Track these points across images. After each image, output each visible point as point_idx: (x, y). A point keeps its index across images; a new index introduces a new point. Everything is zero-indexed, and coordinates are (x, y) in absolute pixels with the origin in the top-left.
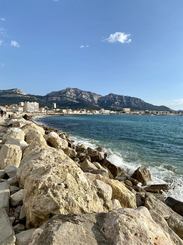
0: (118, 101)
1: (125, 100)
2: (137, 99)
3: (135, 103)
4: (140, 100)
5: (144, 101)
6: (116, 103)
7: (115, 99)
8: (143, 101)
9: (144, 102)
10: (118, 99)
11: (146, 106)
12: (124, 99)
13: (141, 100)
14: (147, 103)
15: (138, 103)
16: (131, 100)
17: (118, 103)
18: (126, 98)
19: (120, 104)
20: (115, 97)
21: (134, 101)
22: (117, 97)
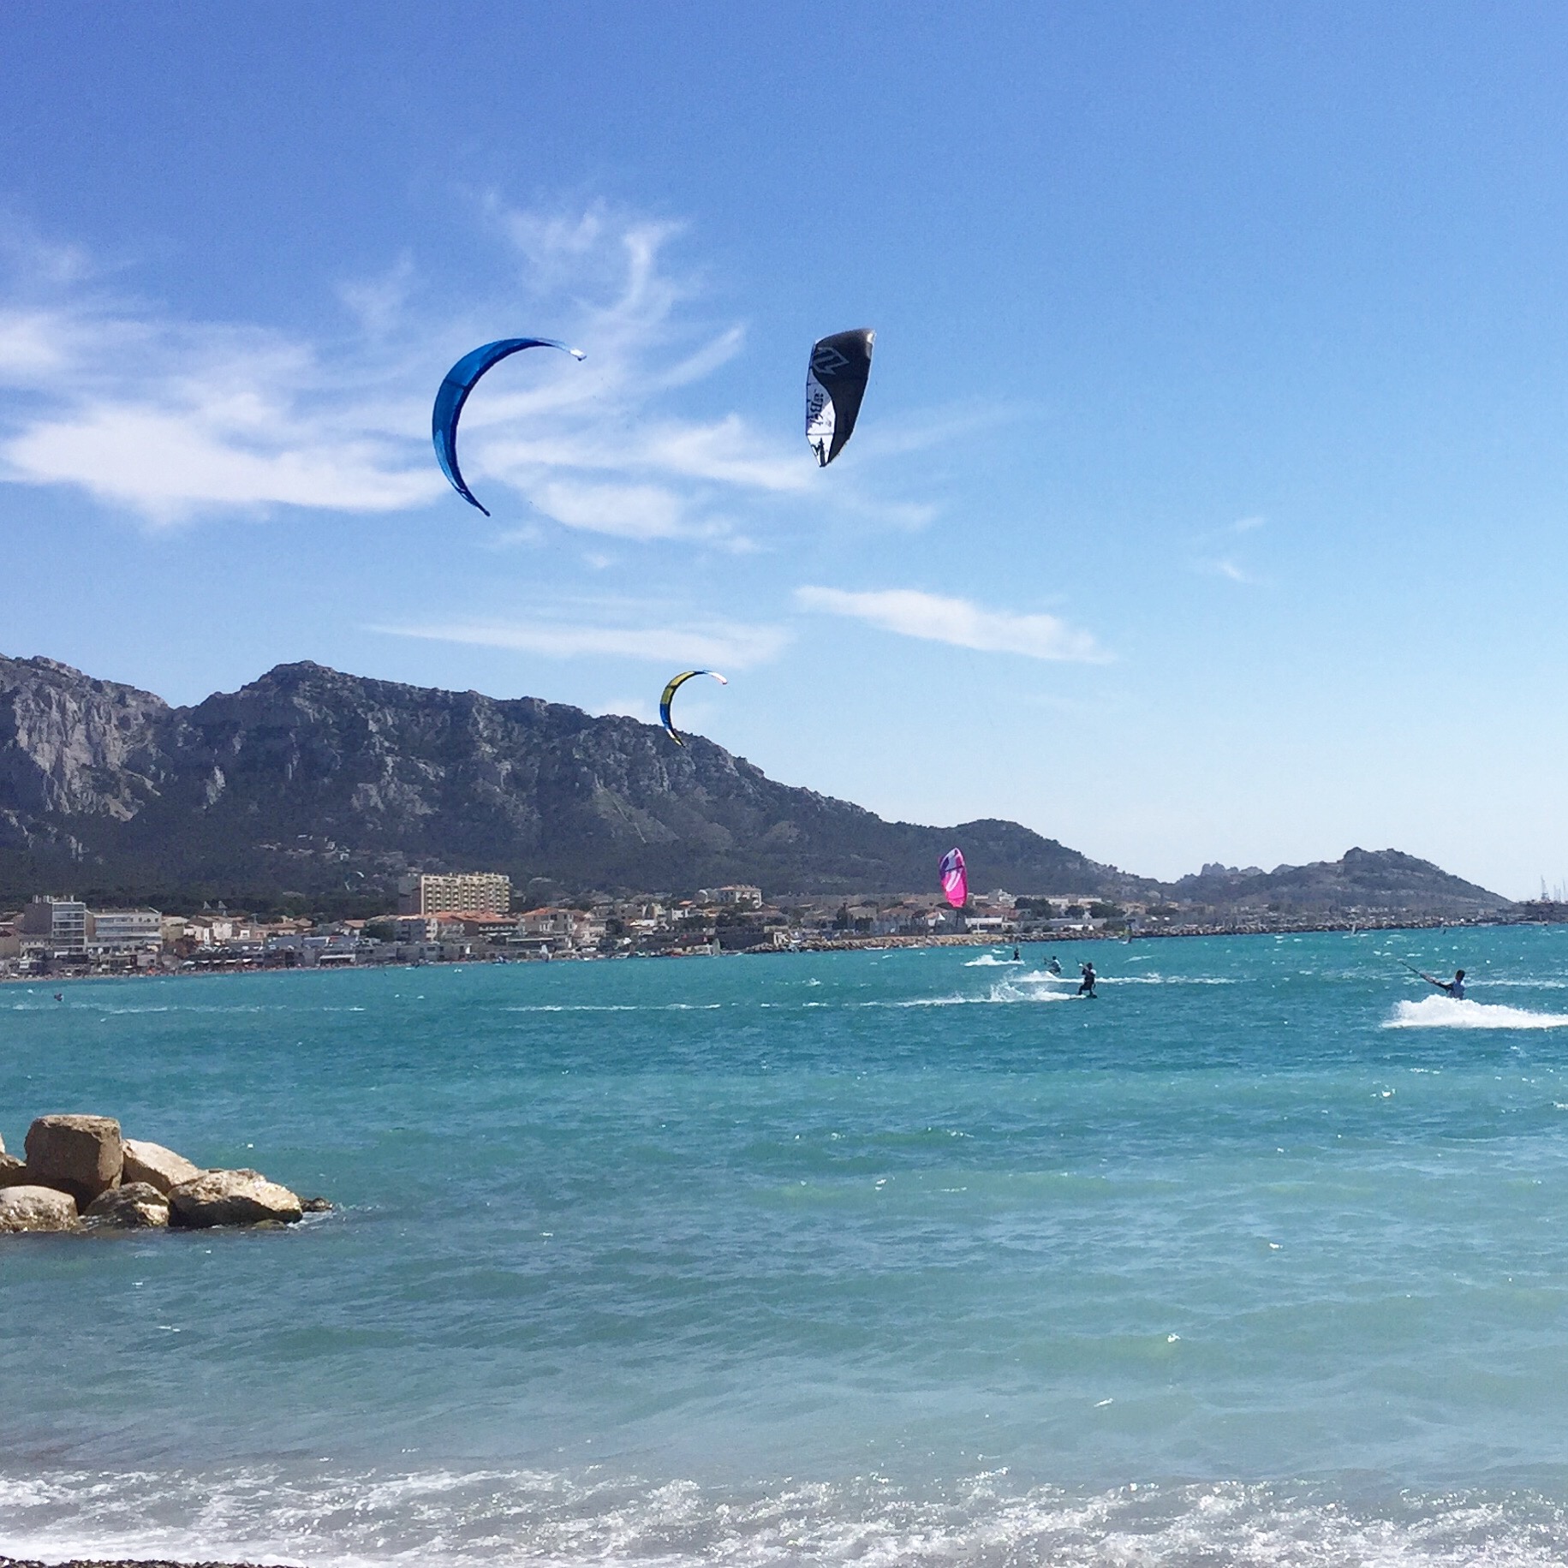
0: (406, 773)
1: (497, 758)
3: (638, 796)
4: (704, 750)
6: (366, 795)
7: (354, 733)
8: (740, 761)
10: (401, 739)
11: (786, 829)
12: (491, 741)
13: (718, 752)
14: (800, 795)
15: (673, 797)
16: (586, 750)
17: (391, 794)
18: (508, 734)
19: (424, 810)
20: (359, 711)
21: (619, 763)
22: (377, 721)
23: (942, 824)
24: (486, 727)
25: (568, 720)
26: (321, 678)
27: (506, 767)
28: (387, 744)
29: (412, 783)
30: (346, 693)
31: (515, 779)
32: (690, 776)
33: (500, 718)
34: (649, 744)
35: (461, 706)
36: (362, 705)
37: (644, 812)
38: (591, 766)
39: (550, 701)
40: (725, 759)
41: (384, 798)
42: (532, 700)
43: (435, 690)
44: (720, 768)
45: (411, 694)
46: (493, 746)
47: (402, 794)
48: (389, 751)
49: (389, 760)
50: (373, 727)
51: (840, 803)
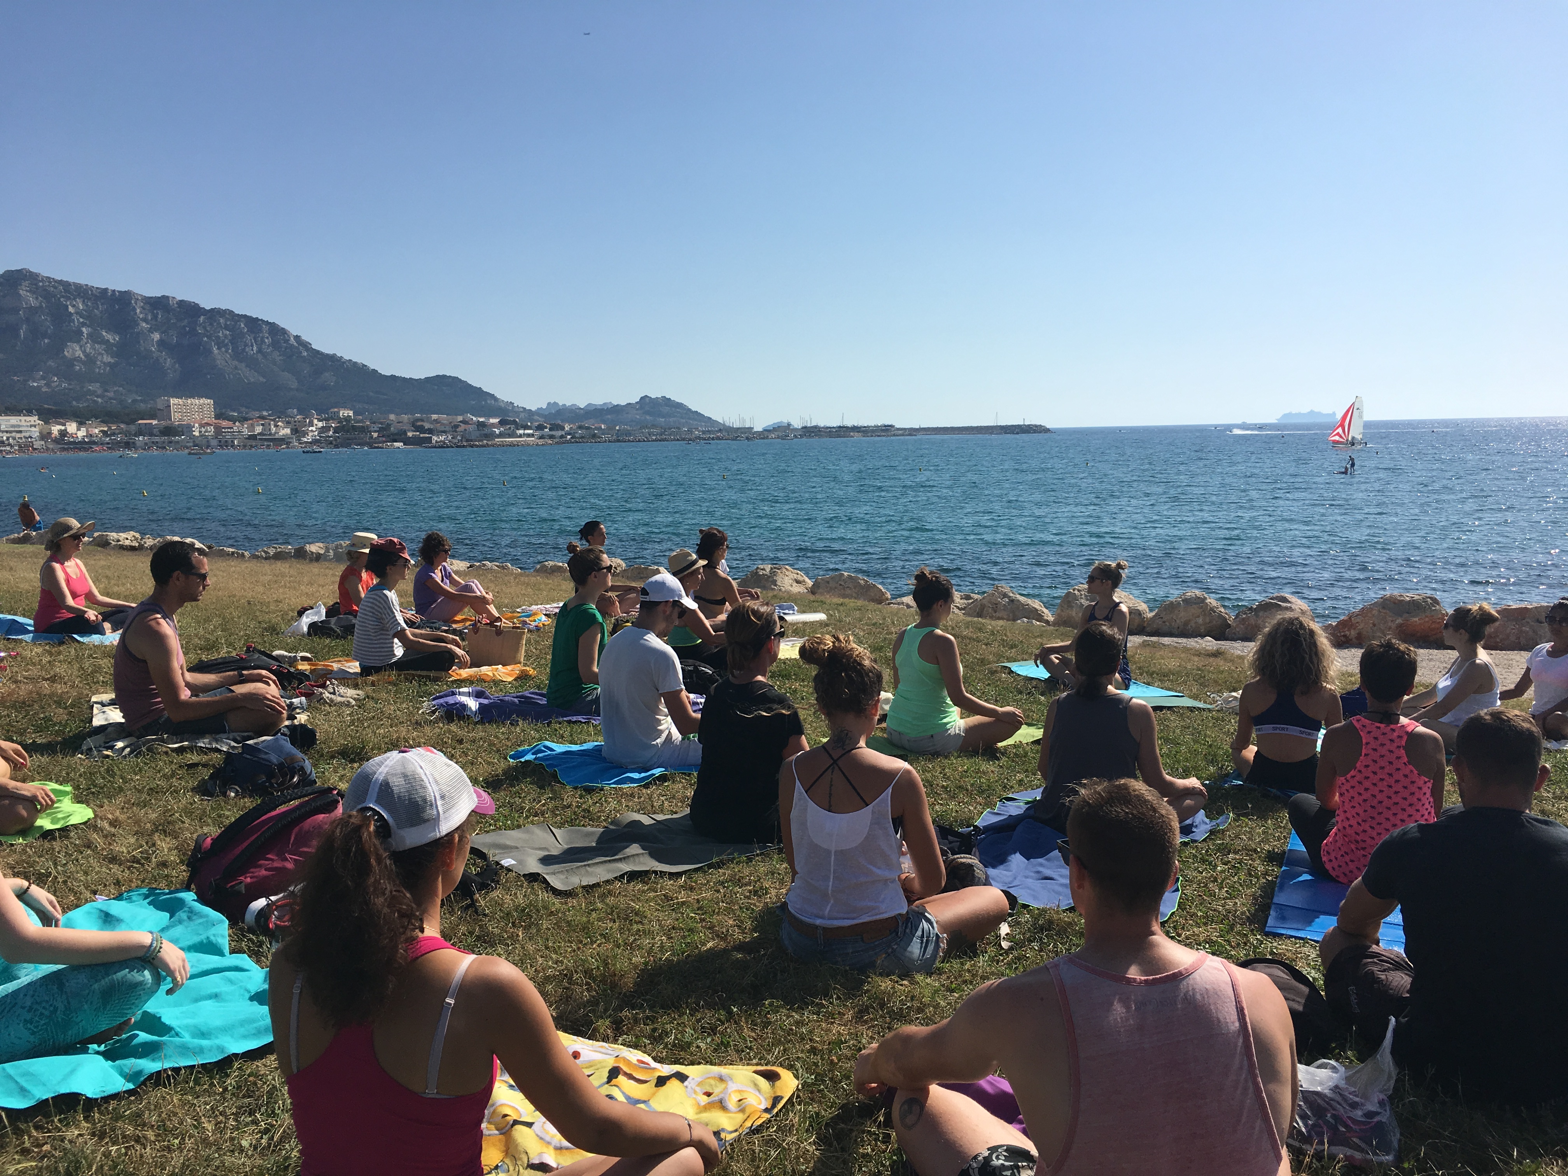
0: (95, 338)
1: (151, 331)
2: (254, 323)
3: (238, 355)
4: (275, 330)
5: (304, 338)
6: (73, 350)
7: (60, 315)
8: (297, 338)
9: (306, 345)
10: (89, 318)
11: (328, 378)
12: (145, 320)
13: (284, 332)
14: (333, 358)
15: (260, 356)
16: (205, 328)
17: (88, 350)
18: (155, 317)
19: (108, 359)
20: (62, 300)
21: (226, 336)
22: (74, 306)
23: (416, 377)
24: (141, 313)
25: (190, 310)
26: (36, 279)
27: (156, 336)
28: (81, 320)
29: (99, 343)
30: (52, 289)
31: (161, 343)
32: (269, 346)
33: (147, 307)
34: (243, 326)
35: (124, 299)
36: (63, 297)
37: (243, 365)
38: (209, 337)
39: (179, 298)
40: (289, 336)
41: (84, 352)
42: (168, 297)
43: (107, 289)
44: (287, 341)
45: (92, 291)
46: (147, 323)
47: (95, 349)
48: (84, 324)
49: (84, 330)
50: (71, 309)
51: (356, 363)
